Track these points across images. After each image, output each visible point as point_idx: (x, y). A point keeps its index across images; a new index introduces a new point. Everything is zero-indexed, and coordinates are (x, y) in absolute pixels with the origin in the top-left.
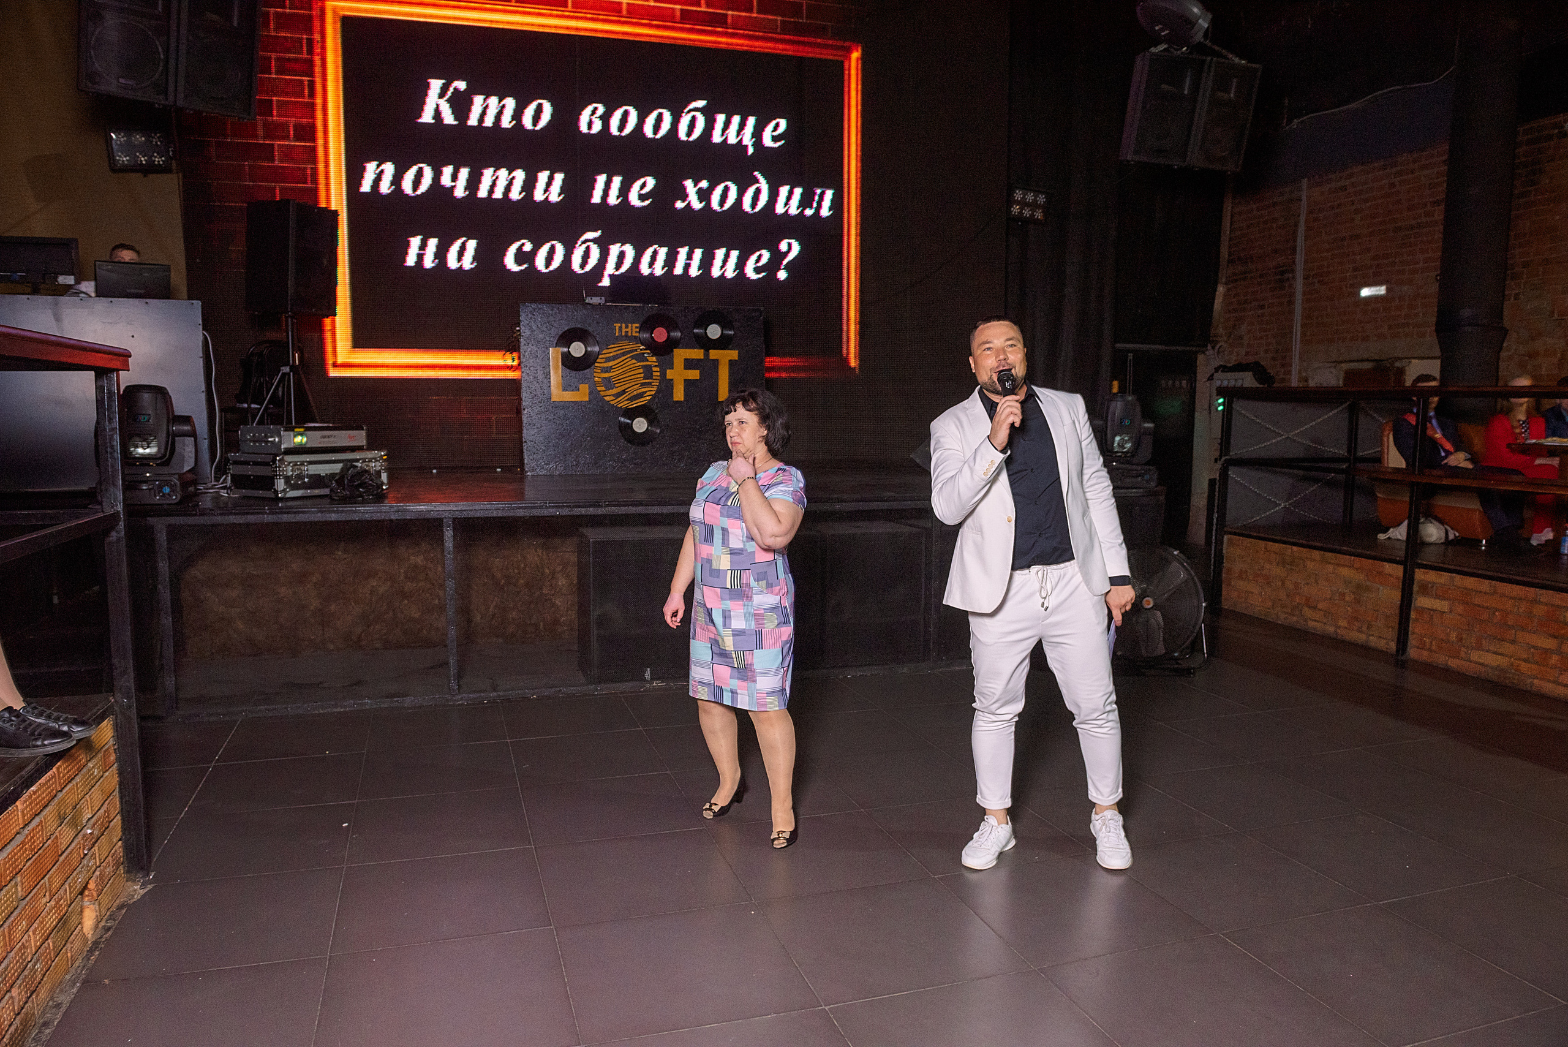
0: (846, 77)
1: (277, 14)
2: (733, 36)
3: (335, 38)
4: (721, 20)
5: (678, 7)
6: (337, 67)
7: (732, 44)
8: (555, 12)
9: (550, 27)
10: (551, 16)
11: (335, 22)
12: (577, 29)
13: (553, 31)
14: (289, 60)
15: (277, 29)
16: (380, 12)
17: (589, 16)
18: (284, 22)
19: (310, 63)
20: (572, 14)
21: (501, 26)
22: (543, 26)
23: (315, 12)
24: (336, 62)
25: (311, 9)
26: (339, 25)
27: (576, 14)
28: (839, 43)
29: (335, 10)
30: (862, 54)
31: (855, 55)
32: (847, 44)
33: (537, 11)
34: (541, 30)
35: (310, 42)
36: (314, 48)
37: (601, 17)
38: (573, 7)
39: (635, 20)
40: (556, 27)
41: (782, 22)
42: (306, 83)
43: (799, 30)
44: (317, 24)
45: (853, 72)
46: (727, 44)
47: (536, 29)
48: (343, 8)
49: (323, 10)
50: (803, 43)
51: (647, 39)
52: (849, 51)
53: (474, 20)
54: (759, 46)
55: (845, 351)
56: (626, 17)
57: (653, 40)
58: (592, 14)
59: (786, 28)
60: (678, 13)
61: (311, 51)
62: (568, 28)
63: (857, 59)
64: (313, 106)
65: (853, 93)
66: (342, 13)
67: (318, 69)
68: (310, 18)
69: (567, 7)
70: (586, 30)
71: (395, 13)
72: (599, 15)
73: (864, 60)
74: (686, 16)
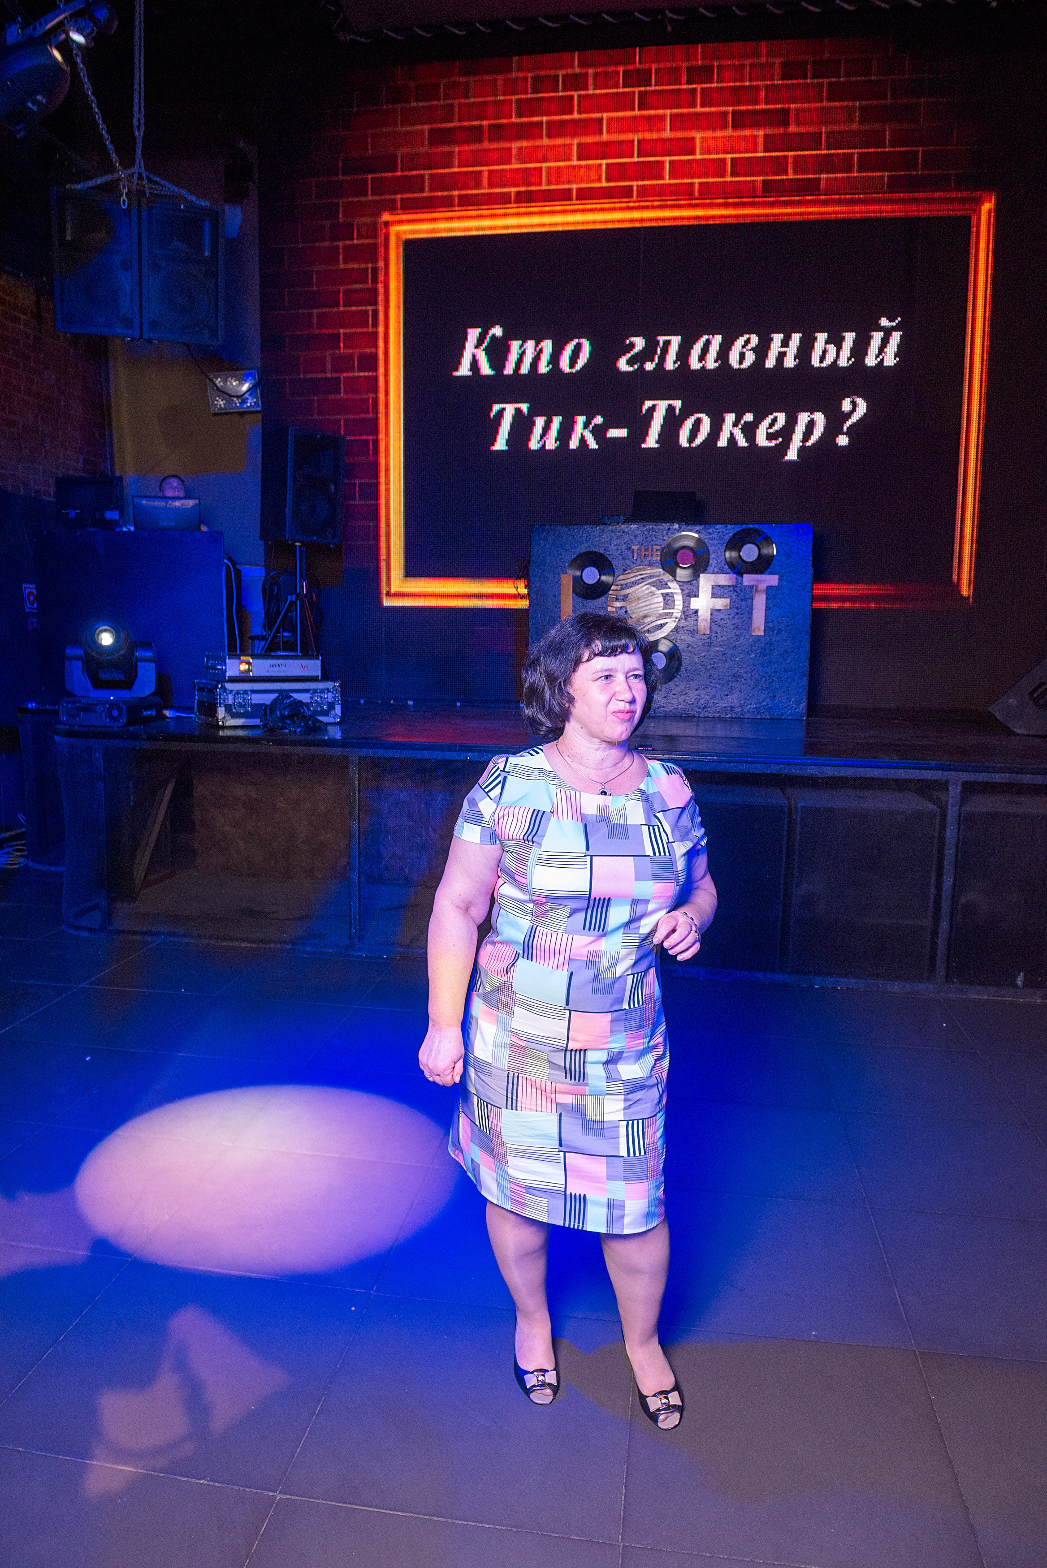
0: (974, 235)
1: (345, 247)
2: (825, 203)
3: (397, 263)
4: (812, 187)
5: (760, 178)
6: (398, 293)
7: (826, 213)
8: (618, 205)
9: (612, 222)
10: (615, 209)
11: (397, 248)
12: (643, 220)
13: (616, 226)
14: (356, 291)
15: (346, 262)
16: (440, 231)
17: (656, 203)
18: (353, 254)
19: (375, 292)
20: (637, 204)
21: (560, 229)
22: (605, 222)
23: (380, 240)
24: (398, 288)
25: (376, 237)
26: (401, 250)
27: (641, 204)
28: (966, 194)
29: (398, 234)
30: (997, 205)
31: (986, 207)
32: (979, 193)
33: (599, 206)
34: (603, 226)
35: (375, 270)
36: (378, 276)
37: (669, 203)
38: (638, 196)
39: (708, 201)
40: (619, 221)
41: (890, 177)
42: (370, 312)
43: (912, 184)
44: (382, 250)
45: (983, 228)
46: (819, 213)
47: (598, 226)
48: (405, 232)
49: (387, 237)
50: (915, 200)
51: (723, 221)
52: (979, 202)
53: (533, 226)
54: (858, 211)
55: (955, 577)
56: (697, 199)
57: (729, 221)
58: (658, 201)
59: (894, 185)
60: (760, 186)
61: (375, 280)
62: (632, 221)
63: (990, 211)
64: (375, 335)
65: (982, 255)
66: (404, 237)
67: (381, 297)
68: (375, 246)
69: (632, 197)
70: (652, 220)
71: (453, 230)
72: (667, 200)
73: (998, 211)
74: (769, 188)
